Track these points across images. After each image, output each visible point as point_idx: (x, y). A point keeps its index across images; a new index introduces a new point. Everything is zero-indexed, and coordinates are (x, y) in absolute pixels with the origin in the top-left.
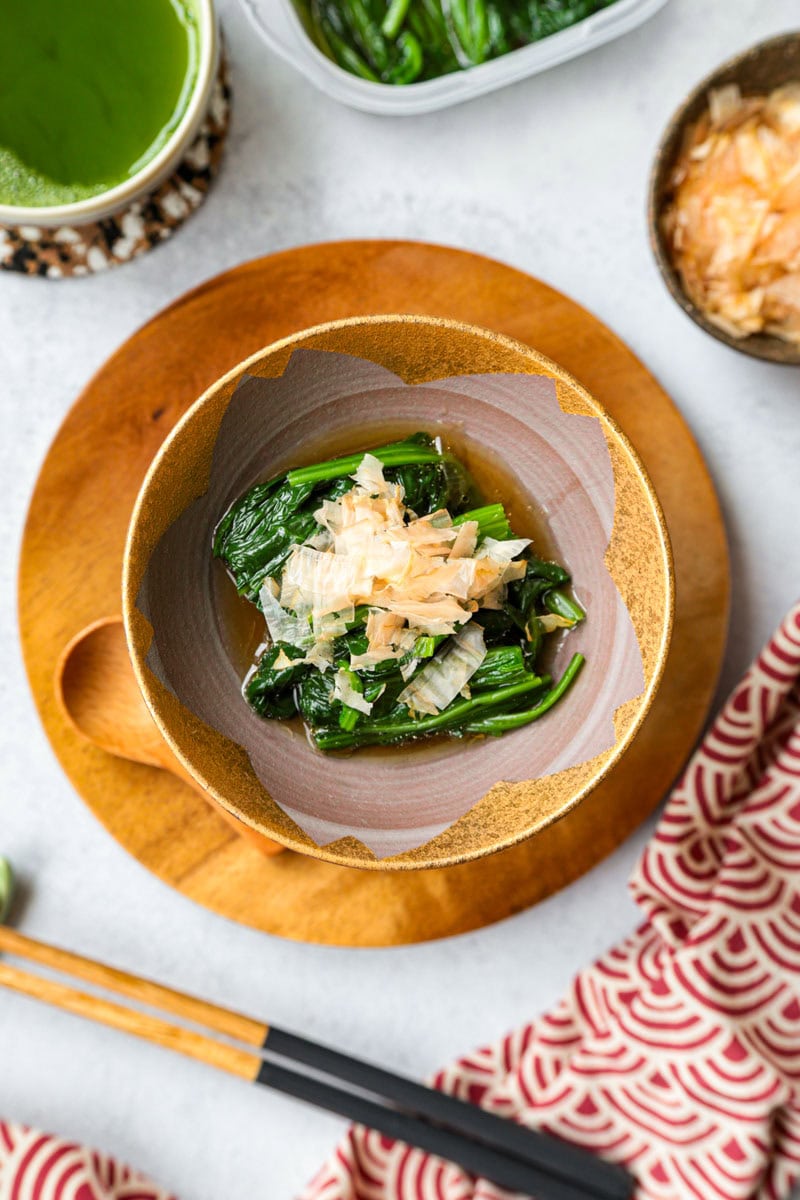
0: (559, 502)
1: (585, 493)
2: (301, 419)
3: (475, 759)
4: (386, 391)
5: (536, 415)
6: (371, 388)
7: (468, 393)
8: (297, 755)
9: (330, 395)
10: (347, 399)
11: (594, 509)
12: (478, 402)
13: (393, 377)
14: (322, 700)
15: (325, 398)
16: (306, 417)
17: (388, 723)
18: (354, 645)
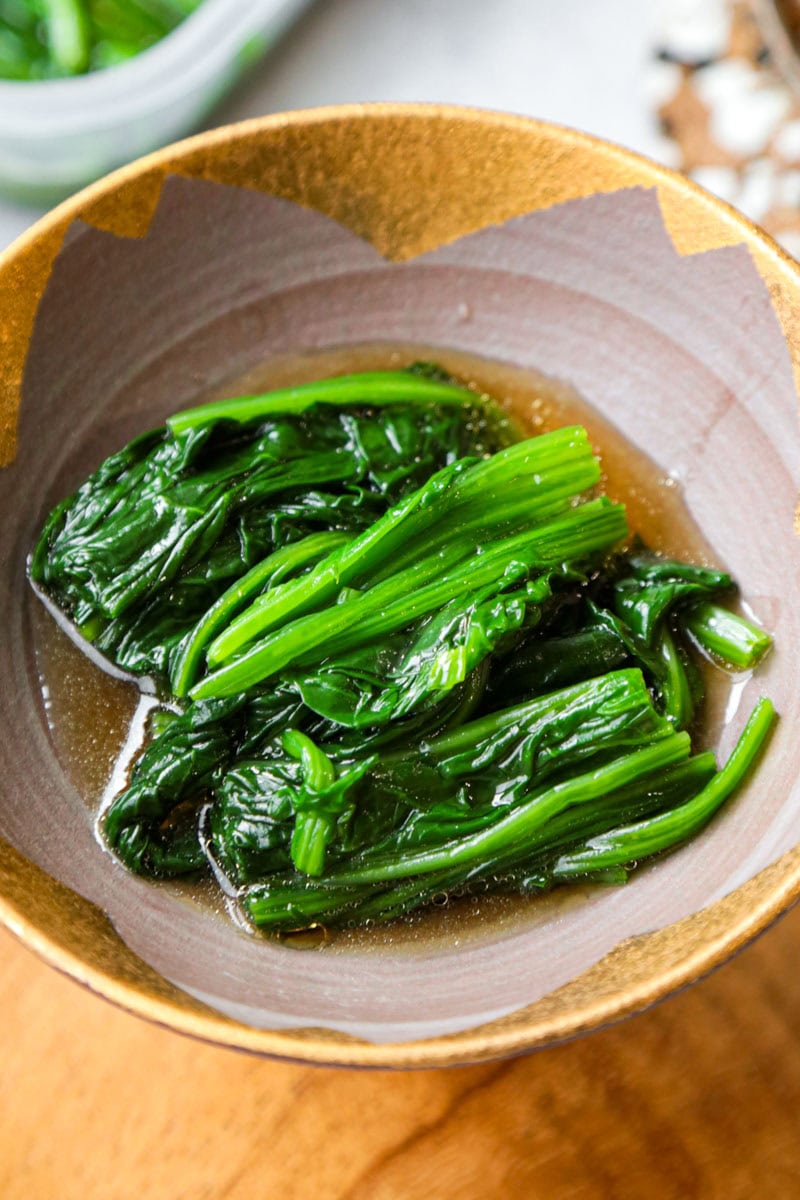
0: (700, 449)
1: (746, 413)
2: (190, 340)
3: (575, 926)
4: (350, 279)
5: (634, 281)
6: (320, 274)
7: (504, 265)
8: (212, 938)
9: (244, 290)
10: (276, 300)
11: (765, 437)
12: (526, 280)
13: (358, 247)
14: (256, 812)
15: (235, 296)
16: (200, 335)
17: (393, 853)
18: (310, 685)
